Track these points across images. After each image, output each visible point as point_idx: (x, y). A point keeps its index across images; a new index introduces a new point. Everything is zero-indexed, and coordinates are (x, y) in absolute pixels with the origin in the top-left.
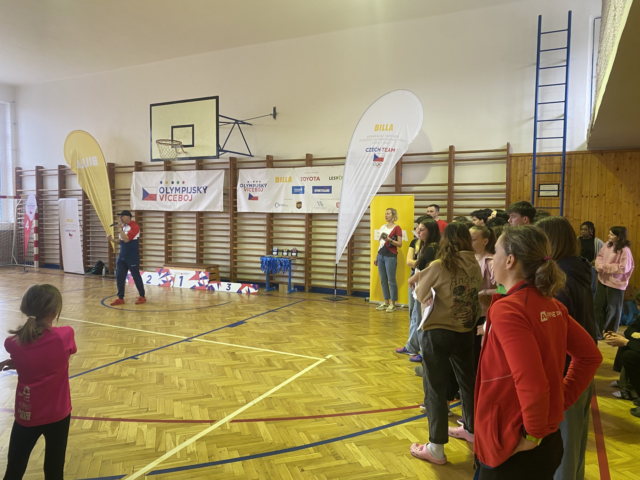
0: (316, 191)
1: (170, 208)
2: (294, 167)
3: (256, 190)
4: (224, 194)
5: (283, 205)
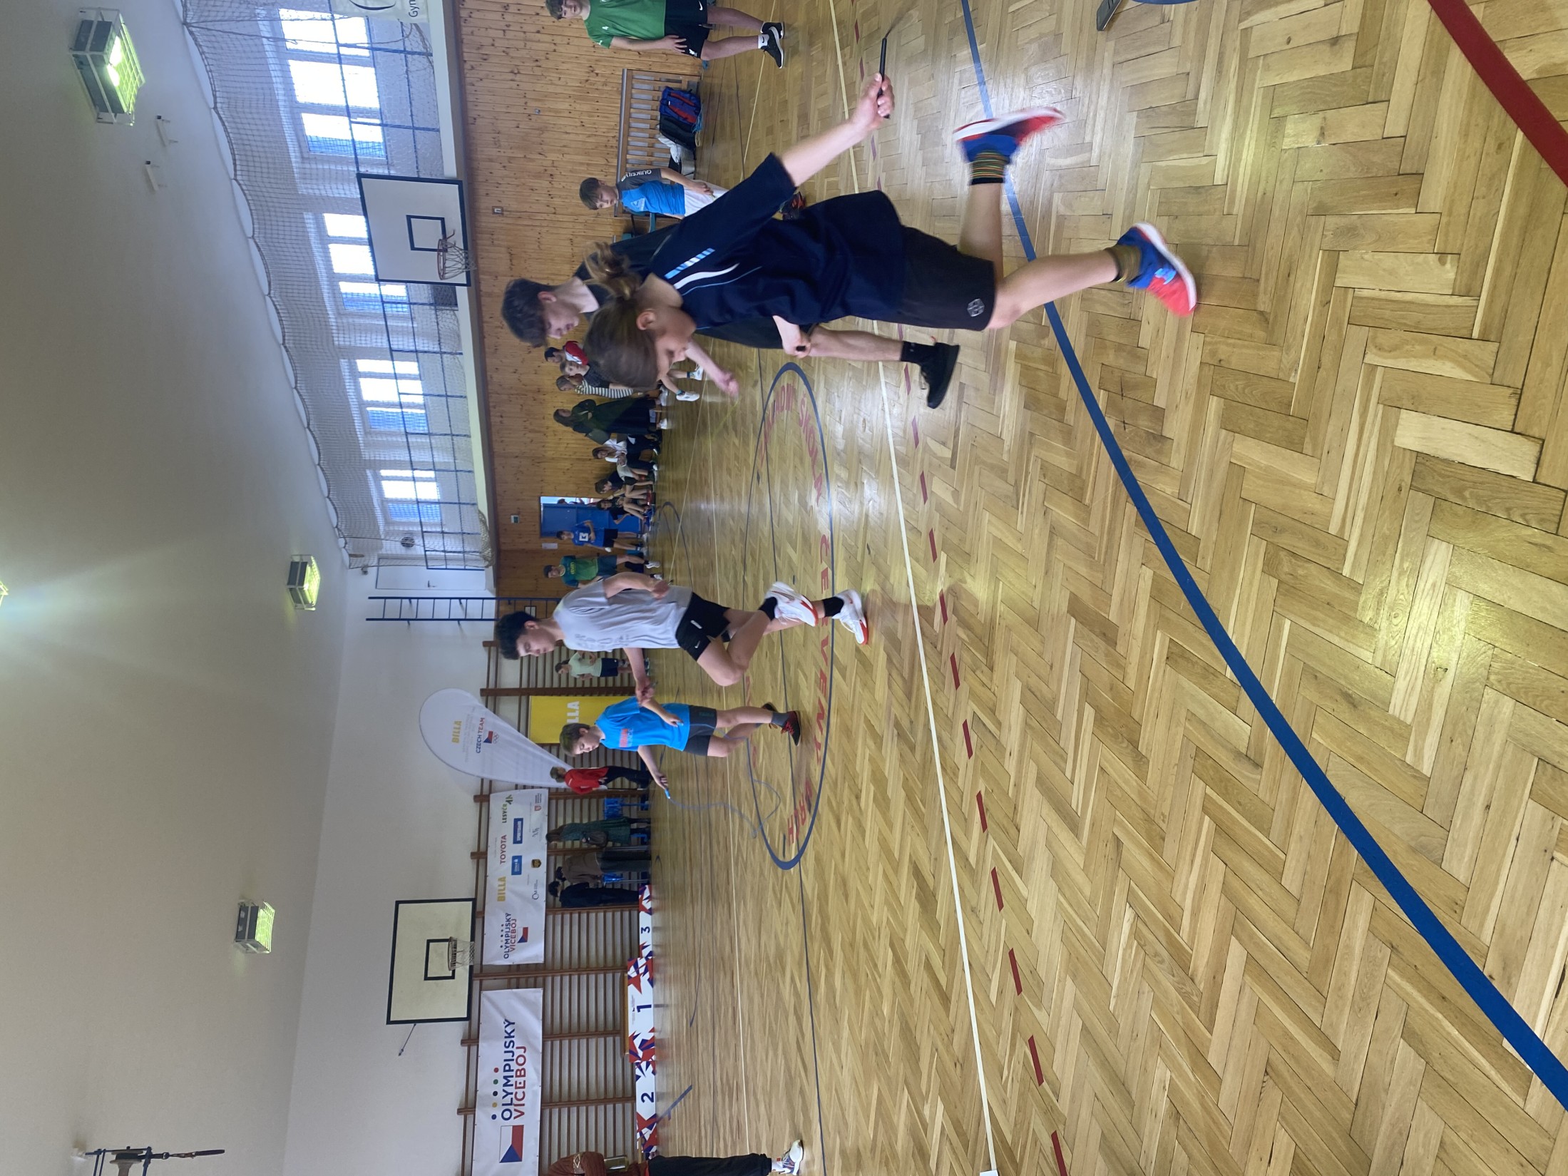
0: (519, 839)
1: (535, 1093)
2: (486, 876)
3: (514, 931)
4: (518, 988)
5: (536, 886)
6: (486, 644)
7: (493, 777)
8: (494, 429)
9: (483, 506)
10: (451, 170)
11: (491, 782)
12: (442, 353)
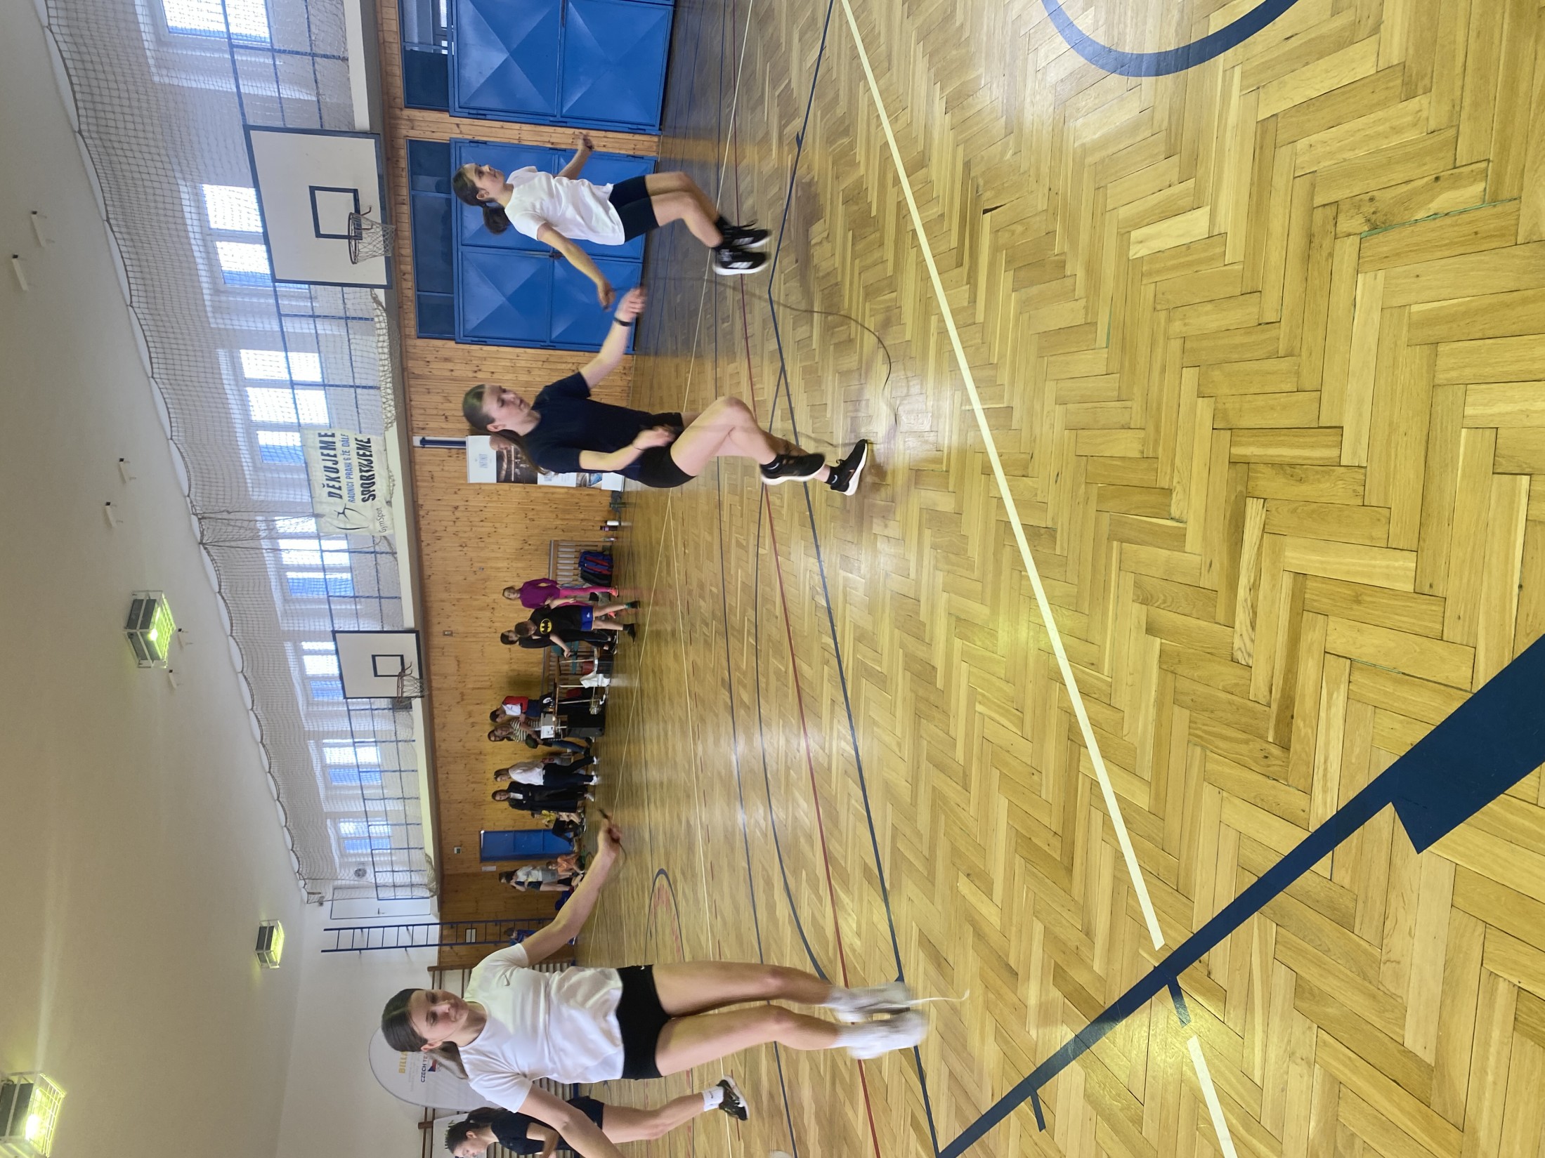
6: (430, 969)
7: (436, 1106)
8: (440, 783)
9: (430, 850)
10: (409, 622)
11: (434, 1110)
12: (397, 741)
